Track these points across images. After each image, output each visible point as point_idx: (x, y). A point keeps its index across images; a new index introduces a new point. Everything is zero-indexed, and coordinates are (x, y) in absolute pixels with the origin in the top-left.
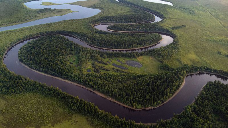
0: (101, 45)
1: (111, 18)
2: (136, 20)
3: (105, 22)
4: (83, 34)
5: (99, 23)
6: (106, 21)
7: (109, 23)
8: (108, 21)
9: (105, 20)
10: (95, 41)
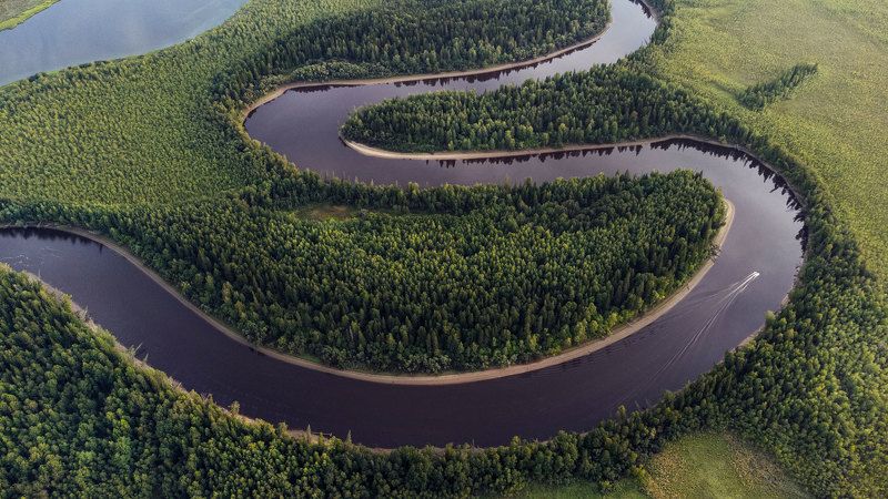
0: (342, 354)
1: (349, 37)
2: (512, 42)
3: (319, 77)
4: (185, 238)
5: (281, 84)
6: (321, 68)
7: (346, 78)
8: (335, 64)
9: (315, 56)
10: (286, 301)
